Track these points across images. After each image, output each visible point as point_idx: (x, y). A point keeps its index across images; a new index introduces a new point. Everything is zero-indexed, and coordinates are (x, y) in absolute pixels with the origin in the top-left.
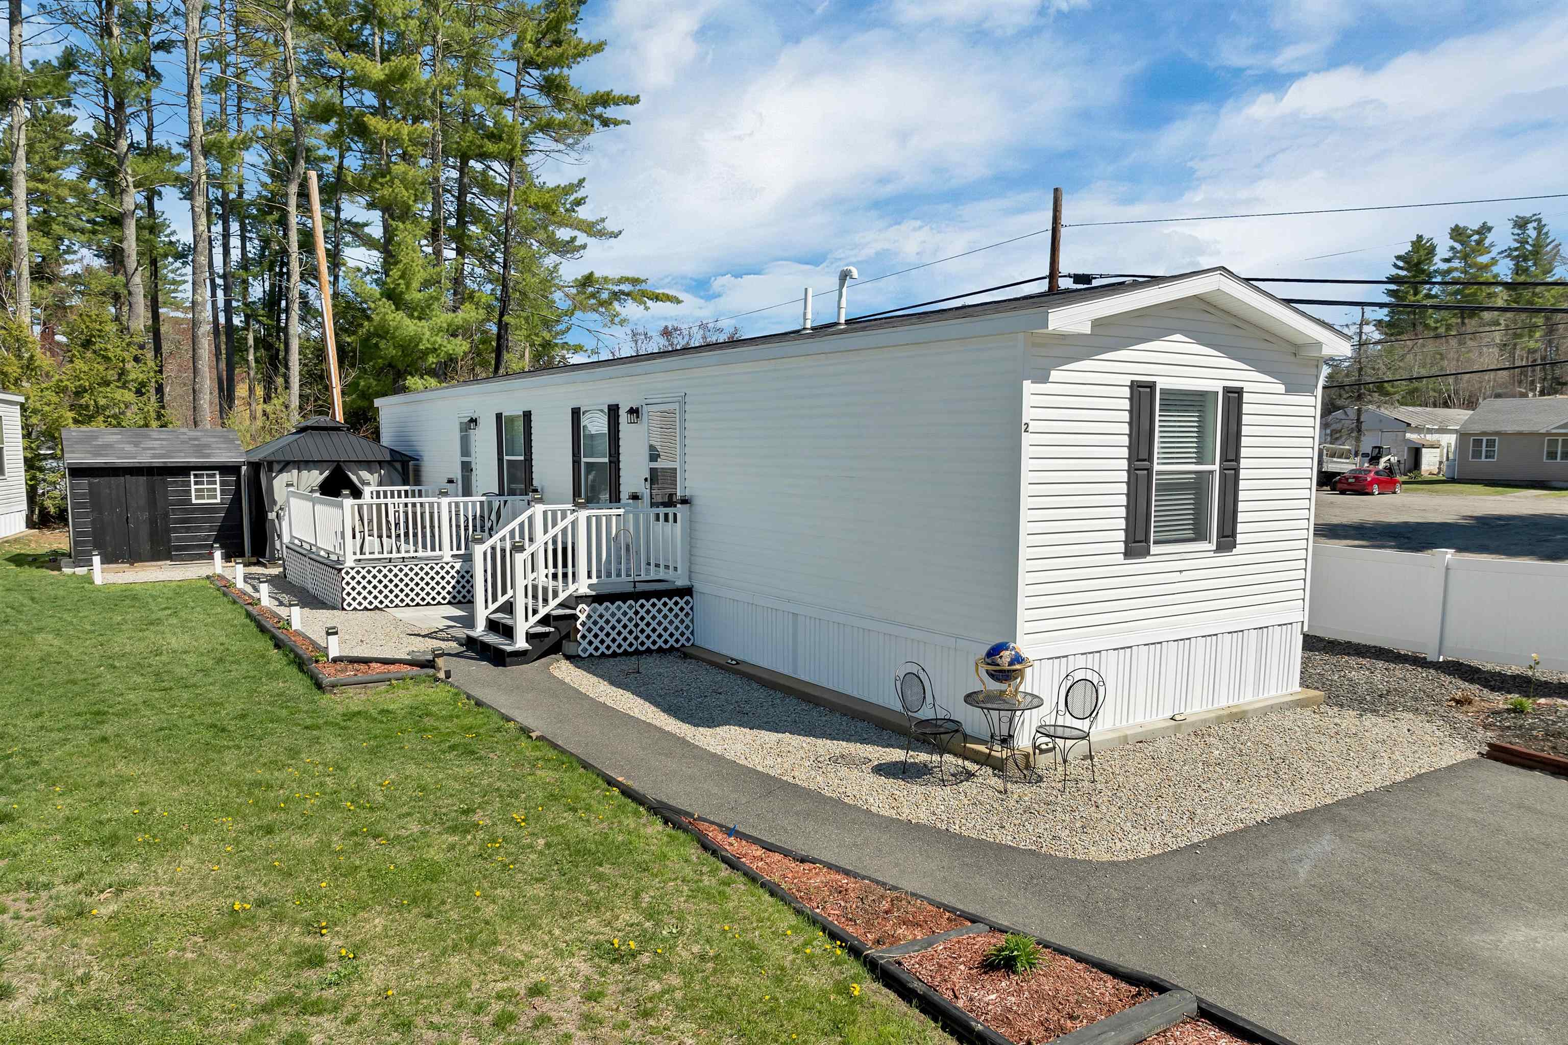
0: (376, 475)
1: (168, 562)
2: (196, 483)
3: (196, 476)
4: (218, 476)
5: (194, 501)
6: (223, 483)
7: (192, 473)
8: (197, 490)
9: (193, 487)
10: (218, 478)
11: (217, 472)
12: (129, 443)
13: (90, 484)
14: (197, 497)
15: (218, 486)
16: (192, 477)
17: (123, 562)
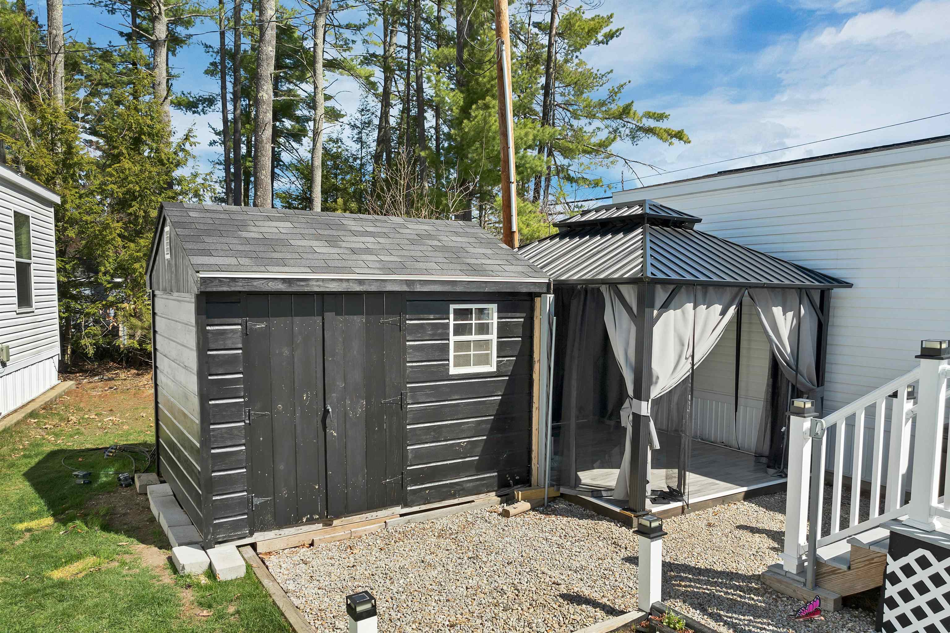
0: (790, 314)
1: (399, 510)
2: (459, 330)
3: (460, 313)
4: (495, 315)
5: (453, 371)
6: (503, 330)
7: (452, 307)
8: (459, 346)
9: (453, 339)
10: (494, 320)
11: (493, 307)
12: (318, 237)
13: (246, 334)
14: (462, 361)
15: (493, 337)
16: (452, 316)
17: (311, 521)
